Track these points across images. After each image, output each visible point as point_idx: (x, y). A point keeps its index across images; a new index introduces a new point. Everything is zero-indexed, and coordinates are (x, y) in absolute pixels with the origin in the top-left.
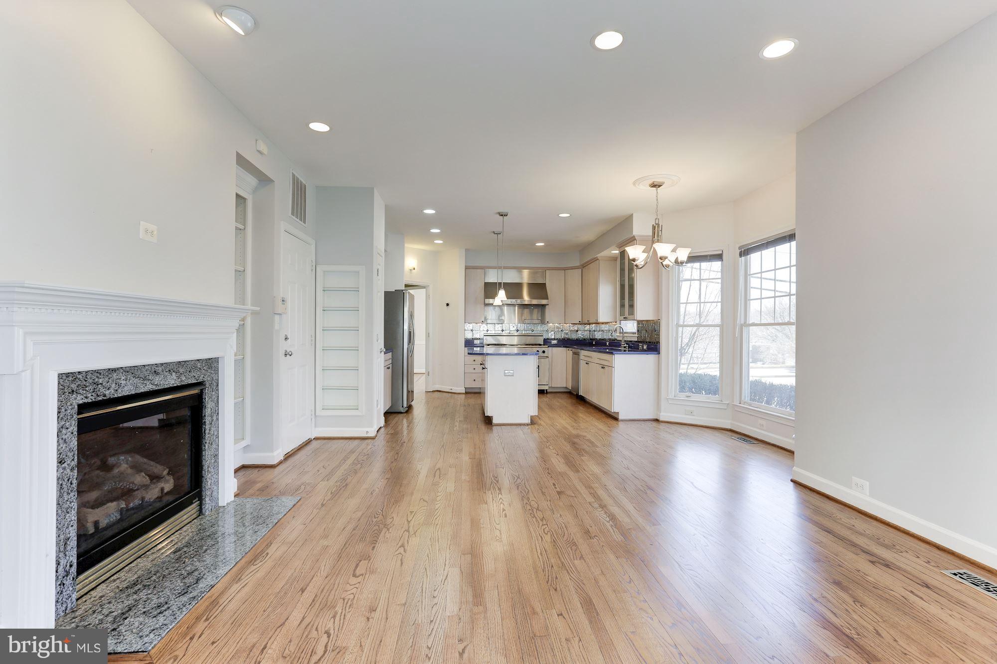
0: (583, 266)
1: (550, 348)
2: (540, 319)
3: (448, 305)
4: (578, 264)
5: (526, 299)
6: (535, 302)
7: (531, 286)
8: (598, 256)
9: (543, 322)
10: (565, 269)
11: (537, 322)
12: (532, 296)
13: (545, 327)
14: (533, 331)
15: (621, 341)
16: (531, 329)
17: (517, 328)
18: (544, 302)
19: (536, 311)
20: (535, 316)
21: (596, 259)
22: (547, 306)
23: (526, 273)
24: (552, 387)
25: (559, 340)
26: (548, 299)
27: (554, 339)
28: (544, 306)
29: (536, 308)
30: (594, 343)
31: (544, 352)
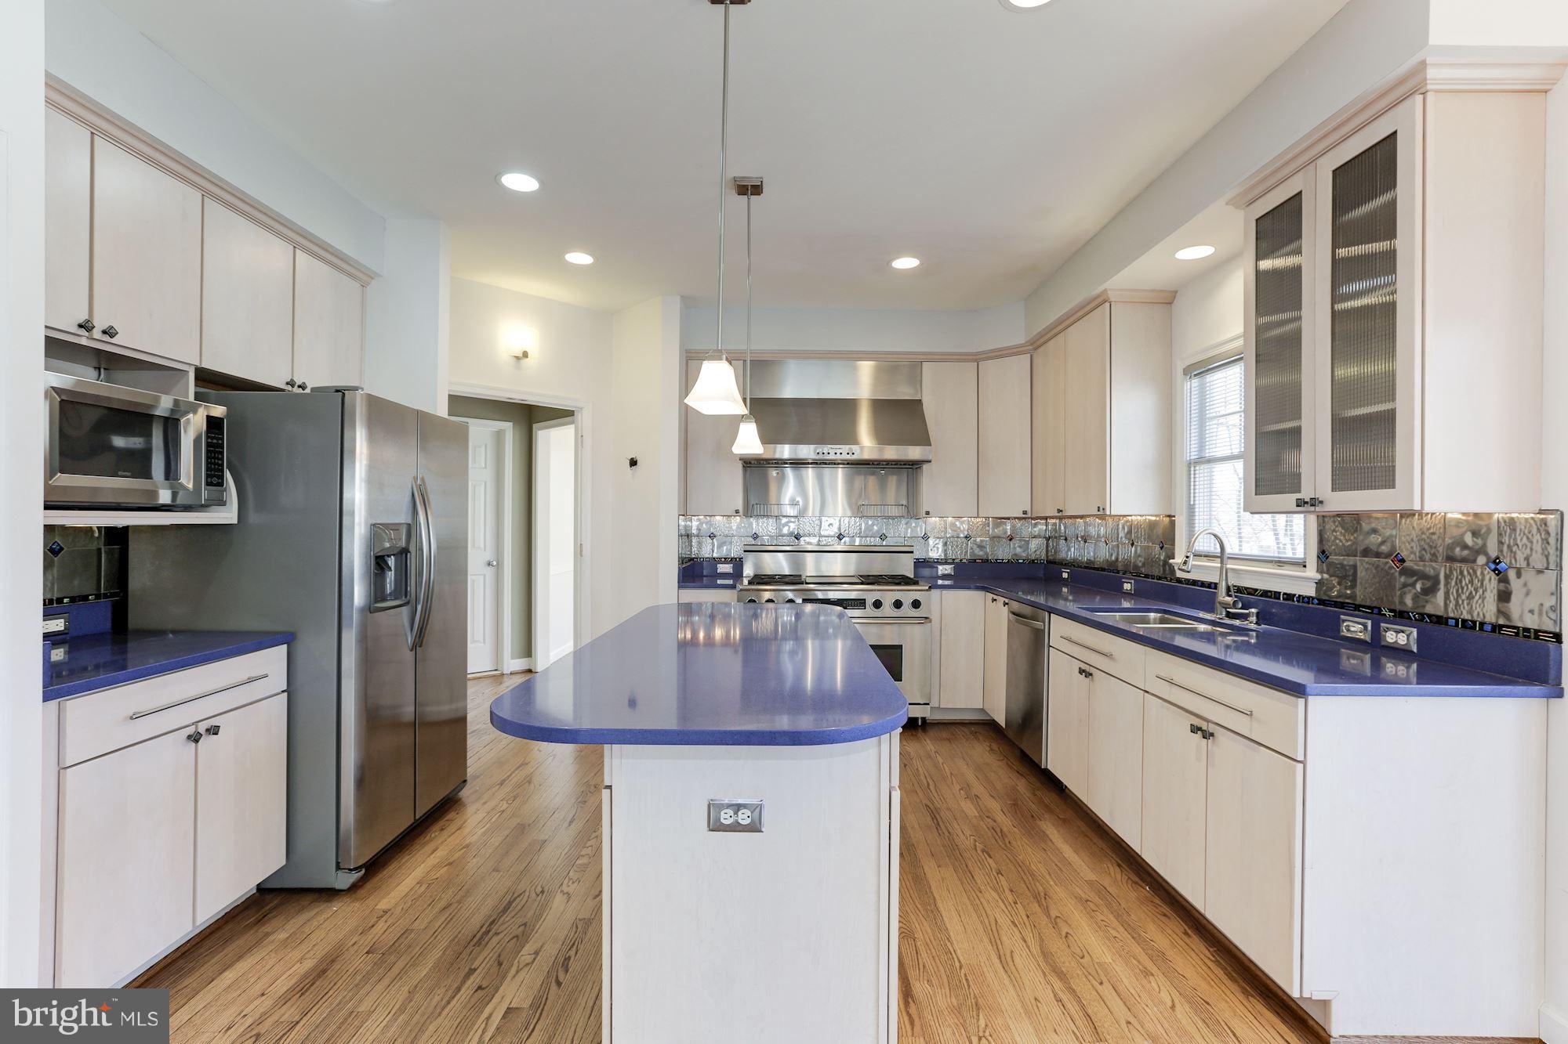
0: (1036, 345)
1: (935, 593)
2: (904, 503)
3: (633, 463)
4: (1019, 338)
5: (866, 445)
6: (891, 453)
7: (883, 408)
8: (1107, 285)
9: (912, 510)
10: (977, 359)
11: (894, 511)
12: (883, 436)
13: (919, 528)
14: (883, 537)
15: (1215, 586)
16: (878, 531)
17: (839, 529)
18: (914, 453)
19: (893, 481)
20: (891, 495)
21: (1100, 301)
22: (925, 467)
23: (866, 368)
24: (939, 708)
25: (959, 566)
26: (929, 444)
27: (945, 562)
28: (914, 466)
29: (893, 474)
30: (1065, 575)
31: (916, 604)
